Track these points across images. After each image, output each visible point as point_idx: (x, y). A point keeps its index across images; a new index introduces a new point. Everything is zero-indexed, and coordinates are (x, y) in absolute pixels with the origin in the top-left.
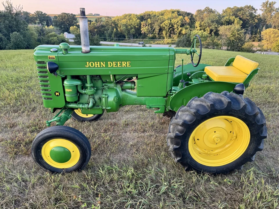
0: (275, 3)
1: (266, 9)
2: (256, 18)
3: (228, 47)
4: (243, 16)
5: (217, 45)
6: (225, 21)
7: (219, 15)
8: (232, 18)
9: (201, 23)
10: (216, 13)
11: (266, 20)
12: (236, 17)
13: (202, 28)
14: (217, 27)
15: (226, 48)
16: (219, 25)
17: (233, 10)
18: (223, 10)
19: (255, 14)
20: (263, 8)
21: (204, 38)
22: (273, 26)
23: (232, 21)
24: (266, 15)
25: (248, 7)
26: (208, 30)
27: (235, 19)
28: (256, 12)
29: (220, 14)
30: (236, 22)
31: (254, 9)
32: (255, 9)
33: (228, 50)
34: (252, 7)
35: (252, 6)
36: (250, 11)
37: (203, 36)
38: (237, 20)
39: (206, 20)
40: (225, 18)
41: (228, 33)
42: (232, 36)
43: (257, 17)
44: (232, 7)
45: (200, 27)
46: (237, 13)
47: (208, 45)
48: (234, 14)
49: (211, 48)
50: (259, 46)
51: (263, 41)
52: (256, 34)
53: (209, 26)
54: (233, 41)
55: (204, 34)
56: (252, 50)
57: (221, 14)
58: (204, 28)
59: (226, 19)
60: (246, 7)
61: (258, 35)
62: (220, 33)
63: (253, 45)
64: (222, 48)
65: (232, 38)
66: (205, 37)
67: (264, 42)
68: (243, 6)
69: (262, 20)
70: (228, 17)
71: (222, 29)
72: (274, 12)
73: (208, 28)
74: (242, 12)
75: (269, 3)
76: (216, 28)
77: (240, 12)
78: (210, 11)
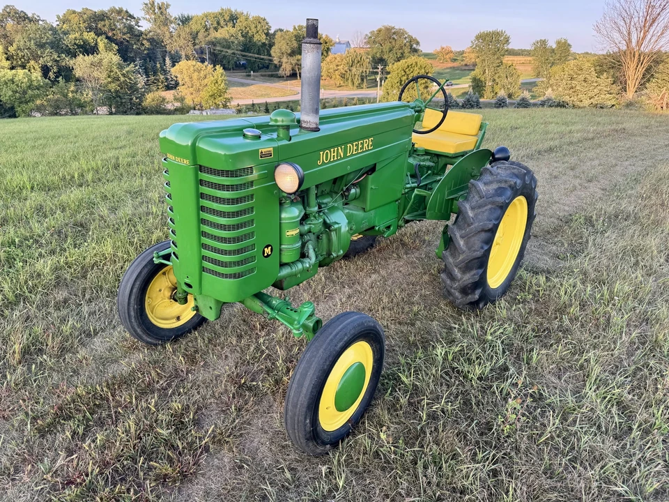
0: (168, 6)
1: (155, 19)
2: (145, 37)
3: (110, 106)
4: (114, 32)
5: (81, 106)
6: (75, 44)
7: (52, 29)
8: (90, 37)
9: (7, 48)
10: (41, 22)
11: (163, 42)
12: (98, 34)
13: (15, 62)
14: (58, 59)
15: (105, 109)
16: (64, 55)
17: (85, 16)
18: (58, 17)
19: (139, 28)
20: (148, 16)
21: (38, 89)
22: (183, 56)
23: (93, 44)
24: (159, 31)
25: (120, 12)
26: (37, 67)
27: (99, 40)
28: (139, 24)
29: (53, 26)
30: (101, 46)
31: (131, 17)
32: (134, 18)
33: (111, 113)
34: (127, 12)
35: (125, 9)
36: (124, 20)
37: (35, 83)
38: (102, 43)
39: (19, 41)
40: (72, 36)
41: (96, 74)
42: (109, 80)
43: (146, 35)
44: (79, 10)
45: (7, 59)
46: (97, 24)
47: (58, 107)
48: (90, 29)
49: (66, 114)
50: (176, 99)
51: (180, 88)
52: (155, 73)
53: (36, 58)
54: (117, 92)
55: (33, 78)
56: (165, 110)
57: (55, 25)
58: (22, 63)
59: (76, 39)
60: (113, 10)
61: (162, 77)
62: (78, 73)
63: (164, 99)
64: (95, 112)
65: (113, 85)
66: (41, 87)
67: (182, 91)
68: (106, 9)
69: (158, 43)
70: (77, 35)
71: (81, 65)
72: (173, 25)
73: (32, 62)
74: (107, 22)
75: (156, 4)
76: (56, 61)
77: (103, 23)
78: (22, 18)
